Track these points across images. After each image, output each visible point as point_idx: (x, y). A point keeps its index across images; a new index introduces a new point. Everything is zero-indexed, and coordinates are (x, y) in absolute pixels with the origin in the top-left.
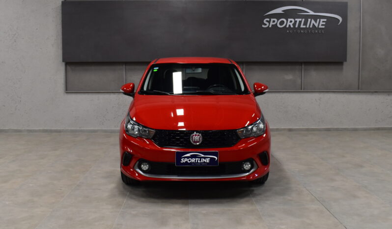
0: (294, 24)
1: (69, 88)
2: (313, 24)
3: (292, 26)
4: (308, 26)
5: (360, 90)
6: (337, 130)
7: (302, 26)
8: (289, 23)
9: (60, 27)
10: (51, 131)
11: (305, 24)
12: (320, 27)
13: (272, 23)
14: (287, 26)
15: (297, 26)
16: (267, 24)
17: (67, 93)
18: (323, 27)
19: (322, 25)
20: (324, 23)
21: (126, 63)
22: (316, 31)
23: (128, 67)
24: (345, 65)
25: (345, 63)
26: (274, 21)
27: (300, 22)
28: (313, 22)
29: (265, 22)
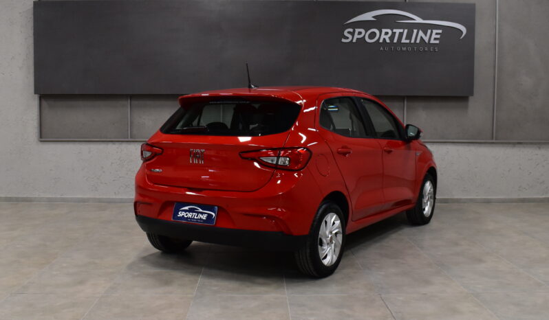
0: (392, 38)
1: (44, 135)
2: (421, 37)
3: (388, 41)
4: (413, 41)
5: (494, 141)
7: (404, 41)
8: (383, 36)
9: (31, 41)
10: (18, 200)
11: (409, 37)
12: (432, 41)
13: (356, 36)
14: (381, 41)
15: (395, 41)
16: (350, 36)
17: (41, 141)
18: (437, 42)
19: (435, 39)
20: (438, 36)
21: (132, 97)
22: (426, 49)
23: (135, 103)
24: (472, 101)
25: (471, 98)
26: (360, 33)
27: (401, 34)
28: (421, 33)
29: (346, 33)
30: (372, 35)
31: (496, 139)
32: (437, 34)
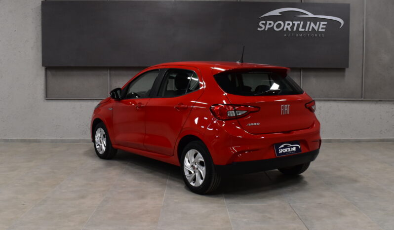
0: (292, 27)
1: (49, 95)
2: (313, 27)
3: (290, 29)
5: (363, 99)
6: (339, 141)
7: (300, 29)
8: (286, 26)
9: (40, 29)
10: (30, 141)
11: (304, 27)
12: (320, 30)
13: (268, 26)
15: (295, 30)
16: (263, 26)
17: (47, 100)
18: (324, 30)
19: (322, 28)
20: (325, 26)
21: (111, 68)
22: (316, 35)
23: (113, 72)
24: (348, 72)
25: (347, 70)
26: (270, 24)
27: (299, 25)
28: (312, 25)
29: (260, 24)
30: (279, 26)
31: (364, 98)
32: (323, 25)
